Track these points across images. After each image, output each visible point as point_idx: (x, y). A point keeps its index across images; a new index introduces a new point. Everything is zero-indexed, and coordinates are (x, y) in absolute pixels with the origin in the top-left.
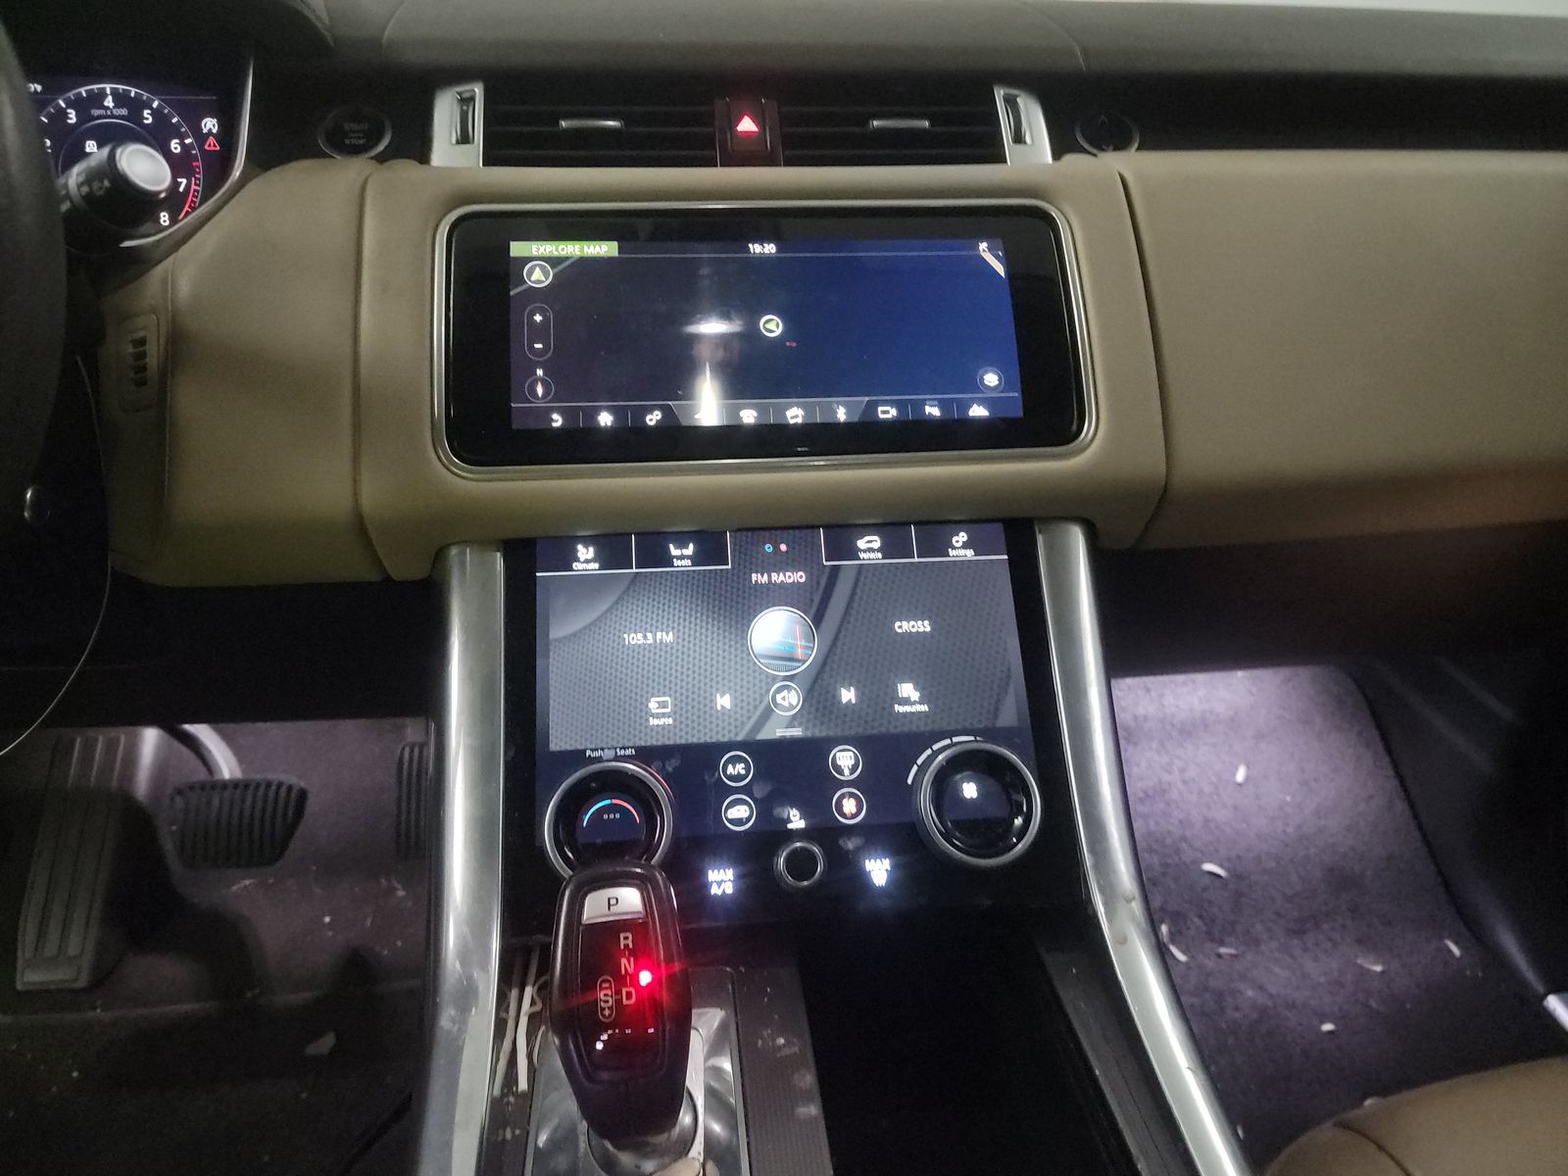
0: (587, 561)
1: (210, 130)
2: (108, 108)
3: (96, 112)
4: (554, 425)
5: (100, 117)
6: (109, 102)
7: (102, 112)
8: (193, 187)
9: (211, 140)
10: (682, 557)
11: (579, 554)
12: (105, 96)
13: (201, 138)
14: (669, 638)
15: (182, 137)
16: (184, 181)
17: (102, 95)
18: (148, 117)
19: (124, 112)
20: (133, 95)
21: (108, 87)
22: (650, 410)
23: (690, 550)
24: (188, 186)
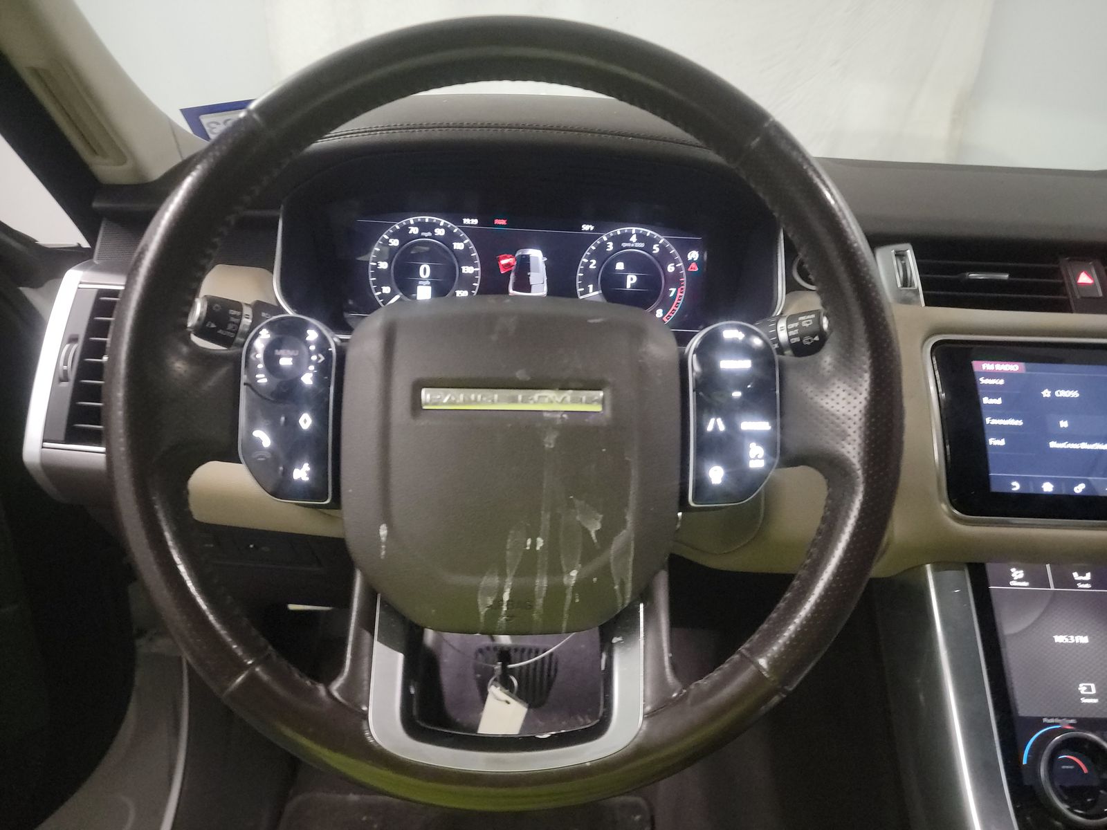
0: (1019, 580)
1: (693, 259)
2: (632, 242)
3: (624, 245)
4: (1014, 489)
5: (627, 248)
6: (634, 239)
7: (628, 245)
8: (679, 294)
9: (693, 265)
10: (1084, 582)
11: (1013, 575)
12: (631, 235)
13: (687, 263)
14: (1084, 640)
15: (676, 262)
16: (673, 290)
17: (630, 235)
18: (656, 249)
19: (642, 245)
20: (648, 235)
21: (634, 230)
22: (1077, 483)
23: (1088, 576)
24: (676, 292)
